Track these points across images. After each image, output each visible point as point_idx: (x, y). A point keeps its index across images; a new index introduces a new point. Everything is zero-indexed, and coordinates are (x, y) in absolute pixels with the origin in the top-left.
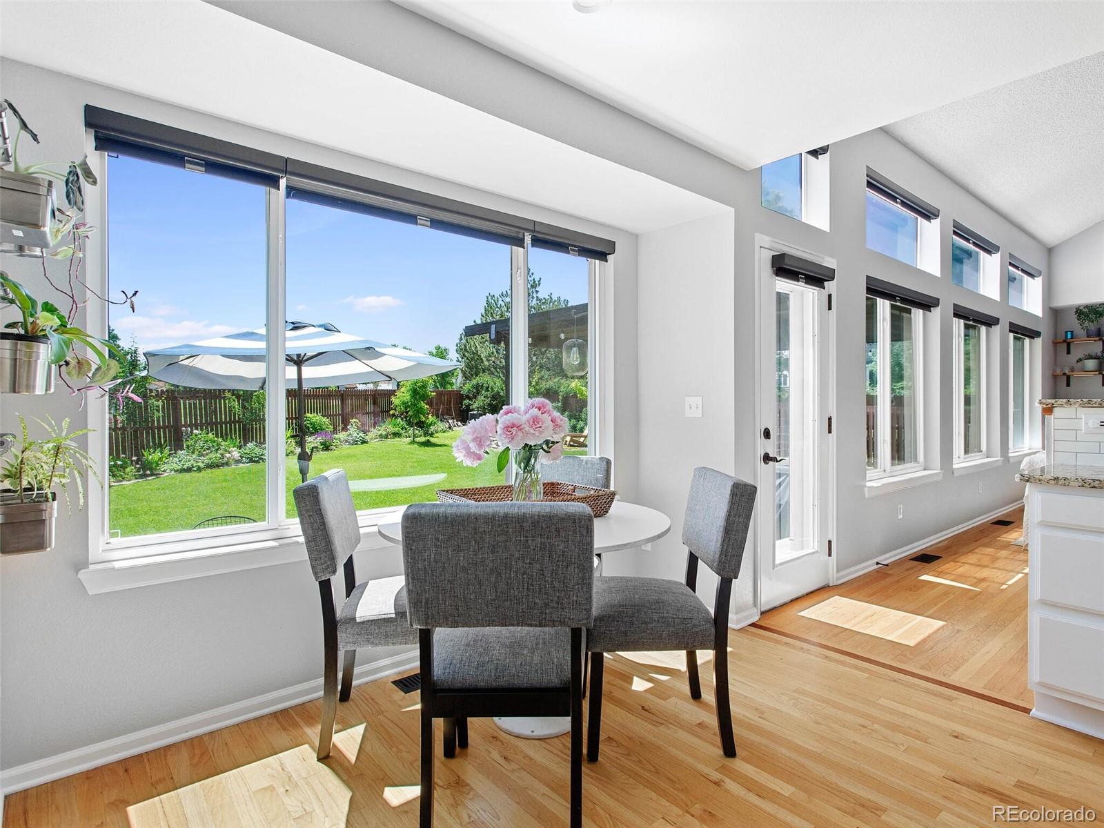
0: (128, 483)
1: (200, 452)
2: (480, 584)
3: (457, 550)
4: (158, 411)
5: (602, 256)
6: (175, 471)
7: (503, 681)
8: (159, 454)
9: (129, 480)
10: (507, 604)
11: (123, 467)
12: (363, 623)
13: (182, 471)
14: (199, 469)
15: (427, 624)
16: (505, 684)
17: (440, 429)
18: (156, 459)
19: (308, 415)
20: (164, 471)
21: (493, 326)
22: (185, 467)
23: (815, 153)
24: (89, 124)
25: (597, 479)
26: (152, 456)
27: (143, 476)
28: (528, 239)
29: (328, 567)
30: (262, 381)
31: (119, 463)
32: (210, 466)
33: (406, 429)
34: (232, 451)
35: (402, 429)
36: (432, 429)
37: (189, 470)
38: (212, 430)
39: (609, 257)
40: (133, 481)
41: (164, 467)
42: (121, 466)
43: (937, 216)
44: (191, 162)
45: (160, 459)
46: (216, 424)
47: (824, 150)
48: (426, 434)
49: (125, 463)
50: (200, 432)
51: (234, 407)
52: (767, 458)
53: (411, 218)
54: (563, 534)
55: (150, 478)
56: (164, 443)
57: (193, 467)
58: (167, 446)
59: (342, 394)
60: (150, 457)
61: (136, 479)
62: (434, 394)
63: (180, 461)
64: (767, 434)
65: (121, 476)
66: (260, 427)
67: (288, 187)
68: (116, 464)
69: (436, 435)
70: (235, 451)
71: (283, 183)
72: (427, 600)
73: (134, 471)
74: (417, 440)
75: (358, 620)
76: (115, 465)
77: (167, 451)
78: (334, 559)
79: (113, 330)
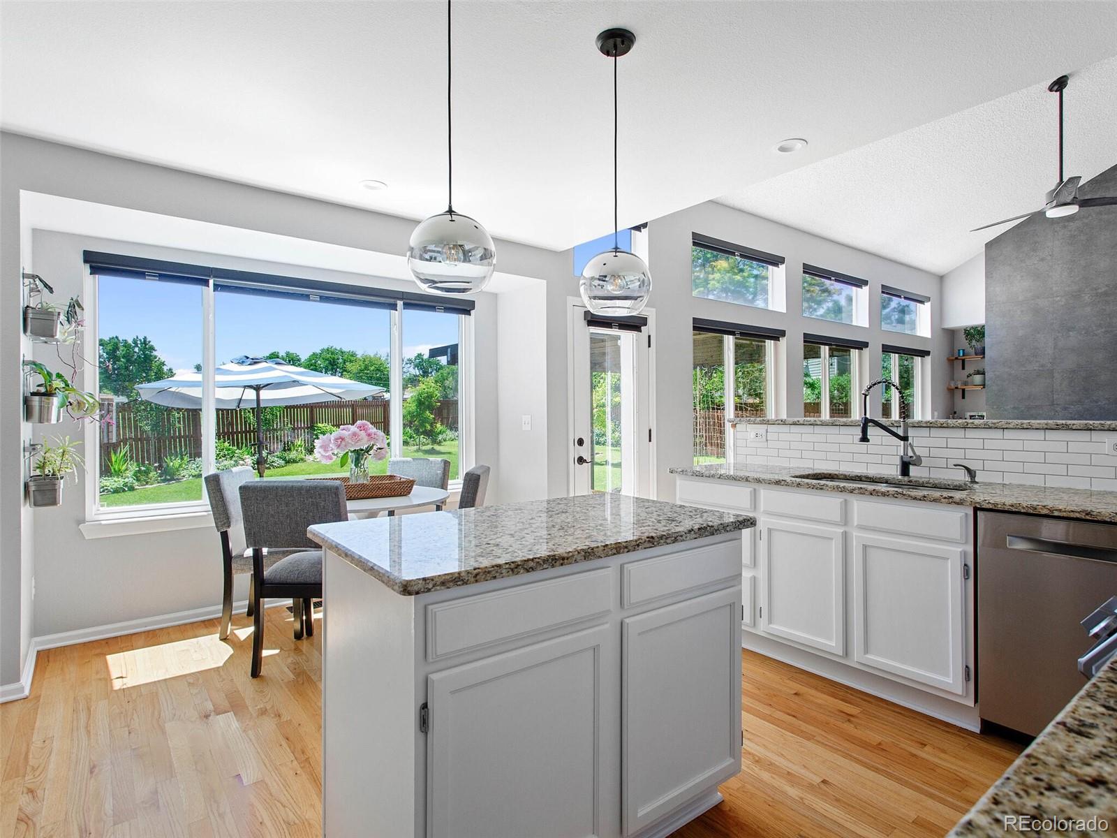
0: (150, 486)
2: (282, 523)
3: (268, 505)
4: (179, 422)
5: (467, 312)
6: (193, 476)
7: (301, 580)
8: (179, 461)
9: (151, 485)
10: (297, 535)
11: (147, 473)
12: (247, 558)
15: (255, 546)
16: (302, 581)
17: (448, 438)
18: (177, 465)
19: (320, 425)
20: (184, 476)
21: (449, 350)
23: (638, 228)
24: (86, 261)
25: (437, 474)
26: (174, 463)
27: (164, 481)
28: (400, 303)
29: (225, 523)
30: (237, 401)
31: (143, 468)
33: (414, 437)
34: (246, 458)
35: (410, 438)
36: (440, 437)
38: (229, 439)
39: (472, 312)
40: (155, 485)
41: (183, 473)
42: (145, 472)
43: (783, 262)
44: (149, 275)
45: (180, 466)
46: (233, 433)
47: (645, 225)
48: (434, 442)
49: (148, 469)
51: (249, 418)
52: (581, 460)
53: (306, 297)
54: (323, 496)
55: (171, 482)
56: (185, 450)
58: (187, 454)
59: (353, 405)
60: (172, 464)
61: (158, 483)
62: (439, 404)
63: (197, 467)
64: (581, 442)
65: (145, 480)
66: (273, 436)
67: (214, 285)
68: (140, 469)
69: (444, 443)
70: (249, 458)
71: (211, 282)
72: (254, 533)
73: (156, 476)
74: (424, 448)
75: (245, 556)
76: (140, 471)
77: (186, 458)
78: (228, 519)
79: (149, 342)
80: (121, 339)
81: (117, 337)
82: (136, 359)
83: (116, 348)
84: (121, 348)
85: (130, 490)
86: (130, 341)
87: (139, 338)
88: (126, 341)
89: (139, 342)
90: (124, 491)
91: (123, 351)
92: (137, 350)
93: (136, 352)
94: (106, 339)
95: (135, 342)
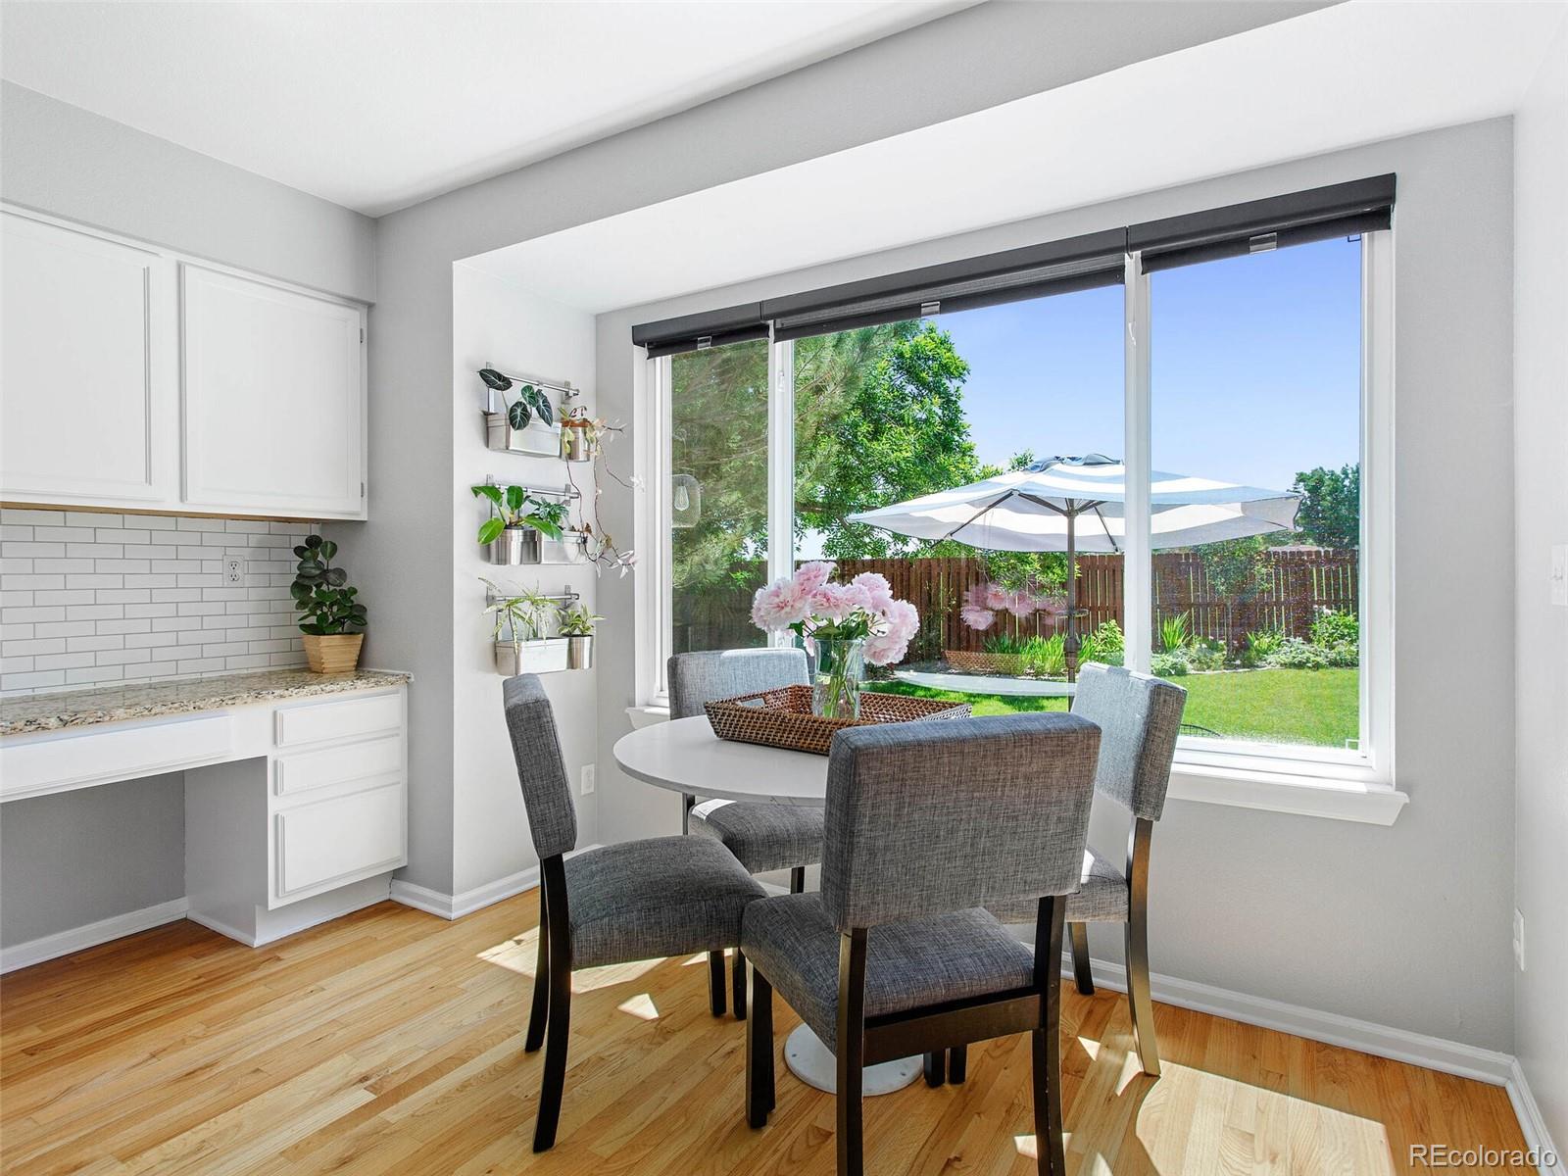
1: (1328, 641)
6: (1282, 665)
8: (1269, 640)
13: (1292, 665)
14: (1317, 666)
18: (1265, 647)
20: (1270, 663)
22: (1296, 661)
26: (1261, 641)
32: (1334, 663)
37: (1300, 665)
41: (1270, 658)
45: (1269, 647)
50: (1335, 612)
55: (1241, 670)
57: (1308, 662)
60: (1256, 642)
63: (1291, 651)
65: (1207, 663)
77: (1280, 638)
80: (1326, 470)
81: (1321, 468)
82: (1346, 496)
83: (1321, 481)
84: (1327, 483)
85: (1179, 675)
86: (1338, 472)
87: (1350, 466)
88: (1333, 473)
89: (1349, 472)
90: (1170, 674)
91: (1329, 486)
92: (1347, 482)
93: (1345, 486)
94: (1308, 472)
95: (1345, 472)
